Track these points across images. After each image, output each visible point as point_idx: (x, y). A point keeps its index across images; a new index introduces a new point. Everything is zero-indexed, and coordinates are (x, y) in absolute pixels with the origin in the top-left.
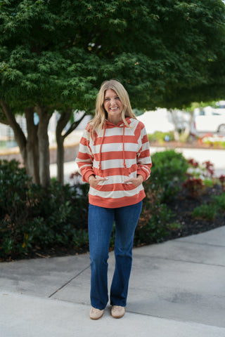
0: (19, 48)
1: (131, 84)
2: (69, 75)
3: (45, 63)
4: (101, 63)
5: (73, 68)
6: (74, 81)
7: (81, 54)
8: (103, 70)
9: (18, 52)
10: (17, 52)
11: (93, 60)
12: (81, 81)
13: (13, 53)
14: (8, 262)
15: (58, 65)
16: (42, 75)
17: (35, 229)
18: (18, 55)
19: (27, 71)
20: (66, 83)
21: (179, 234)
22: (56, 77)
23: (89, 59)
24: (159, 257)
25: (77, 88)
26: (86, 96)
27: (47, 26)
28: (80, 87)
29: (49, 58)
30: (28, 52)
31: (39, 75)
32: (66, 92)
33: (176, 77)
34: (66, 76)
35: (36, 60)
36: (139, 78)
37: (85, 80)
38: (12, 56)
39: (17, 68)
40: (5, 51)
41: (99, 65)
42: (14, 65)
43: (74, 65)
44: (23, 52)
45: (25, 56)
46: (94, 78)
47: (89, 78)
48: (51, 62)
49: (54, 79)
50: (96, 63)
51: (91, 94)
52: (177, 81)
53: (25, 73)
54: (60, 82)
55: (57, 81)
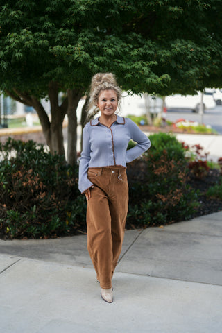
0: (87, 32)
1: (182, 69)
2: (131, 60)
3: (110, 47)
5: (135, 52)
6: (137, 65)
7: (140, 40)
8: (161, 56)
9: (86, 35)
11: (151, 45)
12: (143, 65)
13: (81, 35)
14: (54, 238)
15: (122, 49)
16: (107, 58)
17: (78, 207)
18: (86, 39)
19: (93, 54)
20: (129, 67)
21: (202, 212)
22: (119, 61)
23: (147, 44)
24: (194, 233)
25: (141, 72)
26: (149, 80)
27: (113, 11)
28: (143, 70)
29: (114, 43)
31: (105, 58)
32: (129, 76)
33: (216, 64)
34: (127, 60)
35: (101, 43)
36: (189, 64)
37: (146, 65)
38: (80, 39)
39: (86, 50)
40: (74, 34)
41: (156, 51)
42: (83, 47)
43: (136, 50)
44: (89, 36)
45: (92, 40)
46: (156, 63)
47: (152, 62)
48: (116, 46)
49: (119, 63)
50: (153, 49)
51: (152, 78)
52: (217, 67)
53: (92, 57)
54: (124, 65)
55: (121, 65)
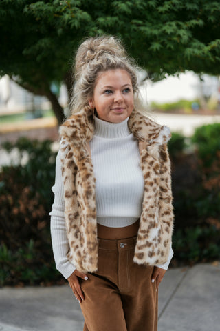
2: (159, 19)
5: (166, 6)
6: (169, 28)
12: (179, 27)
16: (120, 19)
19: (96, 14)
20: (156, 32)
22: (140, 22)
25: (175, 38)
26: (189, 51)
28: (179, 36)
31: (115, 18)
34: (155, 21)
37: (185, 26)
42: (78, 2)
46: (200, 22)
47: (194, 22)
49: (139, 25)
51: (195, 47)
53: (94, 18)
54: (148, 30)
55: (142, 28)
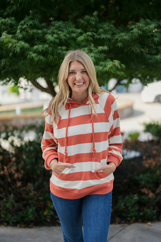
1: (150, 54)
3: (53, 33)
4: (117, 31)
7: (93, 23)
8: (117, 39)
10: (25, 23)
11: (107, 28)
13: (20, 23)
15: (68, 36)
16: (49, 46)
18: (25, 26)
29: (59, 28)
30: (37, 22)
31: (46, 46)
35: (45, 30)
37: (95, 50)
38: (19, 27)
39: (23, 39)
40: (14, 22)
41: (113, 34)
42: (20, 36)
43: (84, 34)
45: (33, 27)
46: (106, 48)
48: (60, 32)
49: (62, 50)
50: (110, 32)
51: (101, 65)
